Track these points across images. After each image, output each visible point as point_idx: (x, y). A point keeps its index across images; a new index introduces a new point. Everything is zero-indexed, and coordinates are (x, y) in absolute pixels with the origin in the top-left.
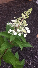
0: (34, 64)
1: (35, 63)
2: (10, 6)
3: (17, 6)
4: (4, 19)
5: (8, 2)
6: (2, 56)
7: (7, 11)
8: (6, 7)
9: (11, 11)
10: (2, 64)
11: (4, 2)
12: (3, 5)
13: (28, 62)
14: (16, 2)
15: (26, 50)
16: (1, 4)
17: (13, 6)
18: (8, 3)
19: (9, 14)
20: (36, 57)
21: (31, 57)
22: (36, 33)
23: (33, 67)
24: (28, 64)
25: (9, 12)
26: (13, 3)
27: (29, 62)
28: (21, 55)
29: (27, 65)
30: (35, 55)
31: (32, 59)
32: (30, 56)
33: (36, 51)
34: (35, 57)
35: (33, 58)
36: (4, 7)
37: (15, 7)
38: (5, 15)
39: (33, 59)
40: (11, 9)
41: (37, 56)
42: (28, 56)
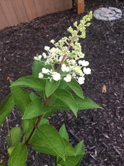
0: (103, 154)
1: (106, 151)
2: (36, 29)
3: (52, 27)
4: (26, 57)
5: (31, 20)
6: (27, 137)
7: (31, 40)
8: (28, 32)
9: (41, 38)
10: (30, 161)
11: (23, 21)
12: (20, 28)
13: (88, 150)
14: (49, 19)
15: (81, 122)
16: (16, 25)
17: (43, 28)
18: (31, 22)
19: (35, 45)
20: (107, 137)
21: (94, 138)
22: (101, 82)
23: (102, 161)
24: (89, 154)
25: (36, 42)
26: (43, 21)
27: (91, 150)
28: (72, 136)
29: (87, 158)
30: (104, 132)
31: (98, 142)
32: (93, 135)
33: (106, 123)
34: (103, 137)
35: (100, 140)
36: (24, 31)
37: (48, 29)
38: (27, 49)
39: (101, 142)
40: (39, 34)
41: (108, 135)
42: (88, 135)
